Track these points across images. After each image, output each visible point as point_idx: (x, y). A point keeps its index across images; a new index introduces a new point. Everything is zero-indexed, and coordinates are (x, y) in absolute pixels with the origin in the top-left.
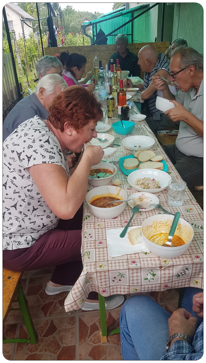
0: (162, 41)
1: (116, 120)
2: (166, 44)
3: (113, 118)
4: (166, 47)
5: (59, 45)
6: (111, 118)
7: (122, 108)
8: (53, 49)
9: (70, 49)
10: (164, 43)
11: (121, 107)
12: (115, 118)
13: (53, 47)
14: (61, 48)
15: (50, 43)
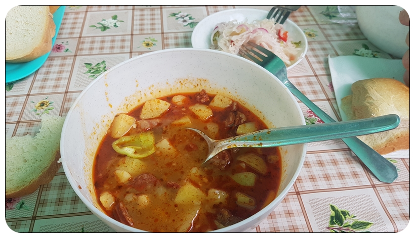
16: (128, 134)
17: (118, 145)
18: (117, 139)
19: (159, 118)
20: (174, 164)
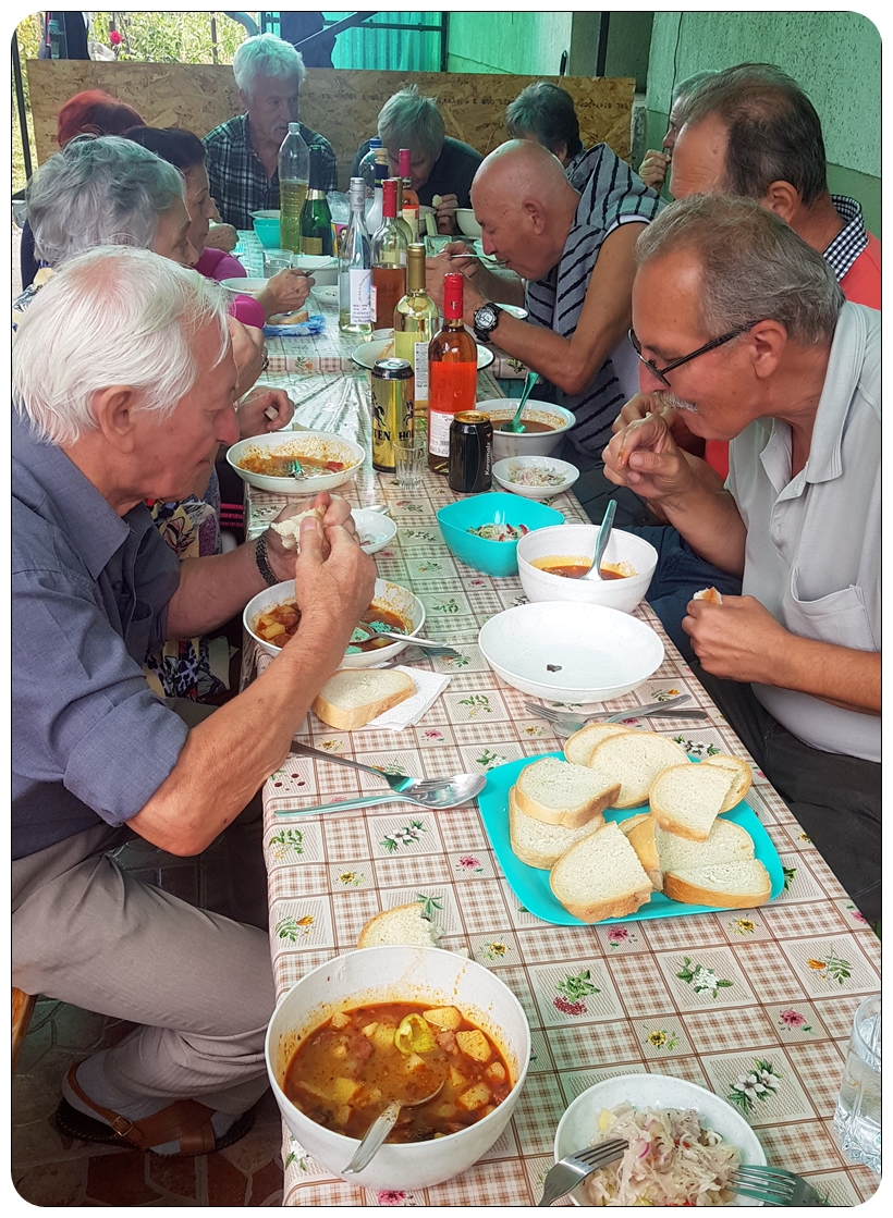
0: (600, 73)
1: (417, 483)
2: (620, 88)
3: (402, 475)
4: (618, 101)
5: (100, 51)
6: (392, 470)
7: (456, 428)
8: (66, 67)
9: (156, 77)
10: (609, 86)
11: (452, 417)
12: (416, 476)
13: (68, 61)
14: (109, 66)
15: (53, 37)
16: (430, 1025)
17: (414, 1019)
18: (422, 1016)
19: (460, 1051)
20: (386, 1074)
